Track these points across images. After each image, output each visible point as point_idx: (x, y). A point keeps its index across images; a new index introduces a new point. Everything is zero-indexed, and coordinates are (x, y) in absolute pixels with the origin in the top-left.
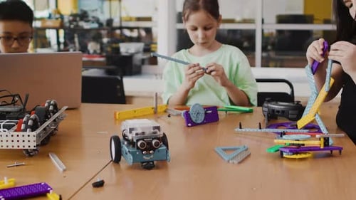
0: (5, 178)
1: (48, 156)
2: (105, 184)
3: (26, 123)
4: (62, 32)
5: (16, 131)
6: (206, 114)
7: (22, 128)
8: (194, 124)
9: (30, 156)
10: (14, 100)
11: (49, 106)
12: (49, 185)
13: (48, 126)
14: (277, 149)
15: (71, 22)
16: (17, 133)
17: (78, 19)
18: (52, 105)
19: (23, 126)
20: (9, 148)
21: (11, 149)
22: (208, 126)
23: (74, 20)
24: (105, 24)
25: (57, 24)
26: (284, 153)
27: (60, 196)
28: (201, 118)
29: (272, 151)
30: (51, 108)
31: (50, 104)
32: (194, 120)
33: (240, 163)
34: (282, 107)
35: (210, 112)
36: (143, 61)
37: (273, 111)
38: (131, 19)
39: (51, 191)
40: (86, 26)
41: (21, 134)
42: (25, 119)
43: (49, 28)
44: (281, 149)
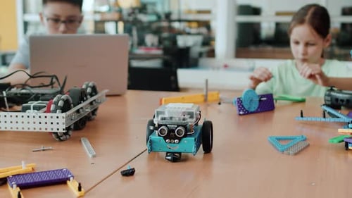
0: (23, 162)
1: (80, 141)
2: (135, 173)
3: (56, 103)
4: (121, 25)
5: (45, 112)
6: (260, 101)
7: (51, 109)
8: (247, 113)
9: (61, 140)
10: (52, 81)
11: (87, 89)
12: (71, 172)
13: (82, 108)
14: (341, 139)
15: (129, 15)
16: (45, 114)
17: (137, 11)
18: (90, 87)
19: (52, 107)
20: (35, 131)
21: (37, 132)
22: (262, 115)
23: (133, 13)
24: (163, 16)
25: (116, 16)
26: (349, 145)
27: (80, 184)
28: (254, 107)
29: (336, 141)
30: (89, 90)
31: (87, 87)
32: (246, 107)
33: (296, 154)
34: (347, 96)
35: (265, 99)
36: (201, 55)
37: (337, 100)
38: (190, 12)
39: (71, 178)
40: (144, 18)
41: (49, 115)
42: (55, 99)
43: (108, 21)
44: (345, 140)
